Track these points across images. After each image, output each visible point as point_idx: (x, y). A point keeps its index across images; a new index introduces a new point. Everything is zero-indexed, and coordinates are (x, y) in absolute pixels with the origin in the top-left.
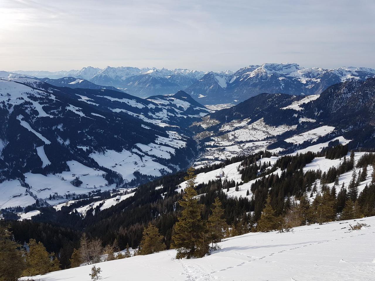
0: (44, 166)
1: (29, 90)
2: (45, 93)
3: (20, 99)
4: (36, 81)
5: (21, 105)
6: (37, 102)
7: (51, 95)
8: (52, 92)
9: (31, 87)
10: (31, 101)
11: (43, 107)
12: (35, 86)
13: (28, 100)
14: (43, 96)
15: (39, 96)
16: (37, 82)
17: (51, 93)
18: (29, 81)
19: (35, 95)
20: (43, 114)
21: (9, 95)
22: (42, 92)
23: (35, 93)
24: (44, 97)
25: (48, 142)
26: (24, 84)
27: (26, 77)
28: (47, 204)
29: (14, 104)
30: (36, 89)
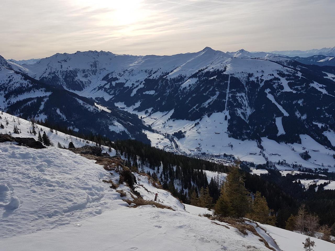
0: (279, 134)
1: (280, 67)
2: (293, 71)
3: (270, 75)
4: (287, 59)
5: (271, 80)
6: (285, 78)
7: (299, 72)
8: (299, 69)
9: (282, 65)
10: (280, 77)
11: (288, 83)
12: (285, 64)
13: (277, 76)
14: (290, 73)
15: (287, 73)
16: (287, 61)
17: (299, 71)
18: (281, 59)
19: (284, 72)
20: (287, 89)
21: (263, 72)
22: (291, 69)
23: (285, 70)
24: (292, 74)
25: (286, 114)
26: (277, 62)
27: (279, 56)
28: (275, 168)
29: (265, 79)
30: (286, 67)
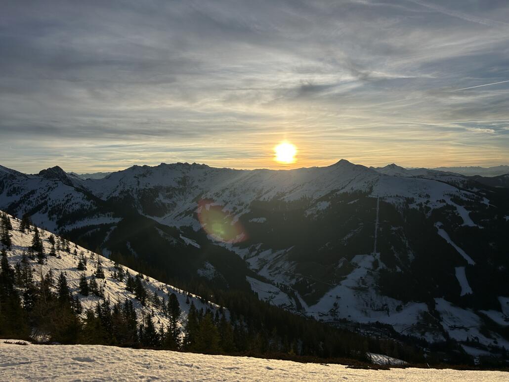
0: (463, 294)
1: (453, 190)
2: (476, 196)
3: (440, 201)
4: (463, 179)
5: (442, 209)
6: (463, 207)
7: (484, 198)
8: (484, 194)
9: (456, 187)
10: (455, 205)
11: (470, 213)
12: (461, 186)
13: (451, 203)
14: (471, 199)
15: (466, 199)
16: (465, 181)
17: (484, 196)
18: (454, 179)
19: (461, 197)
20: (469, 222)
21: (428, 196)
22: (471, 194)
23: (462, 194)
24: (473, 201)
25: (471, 262)
26: (447, 183)
27: (450, 175)
29: (432, 208)
30: (463, 190)
